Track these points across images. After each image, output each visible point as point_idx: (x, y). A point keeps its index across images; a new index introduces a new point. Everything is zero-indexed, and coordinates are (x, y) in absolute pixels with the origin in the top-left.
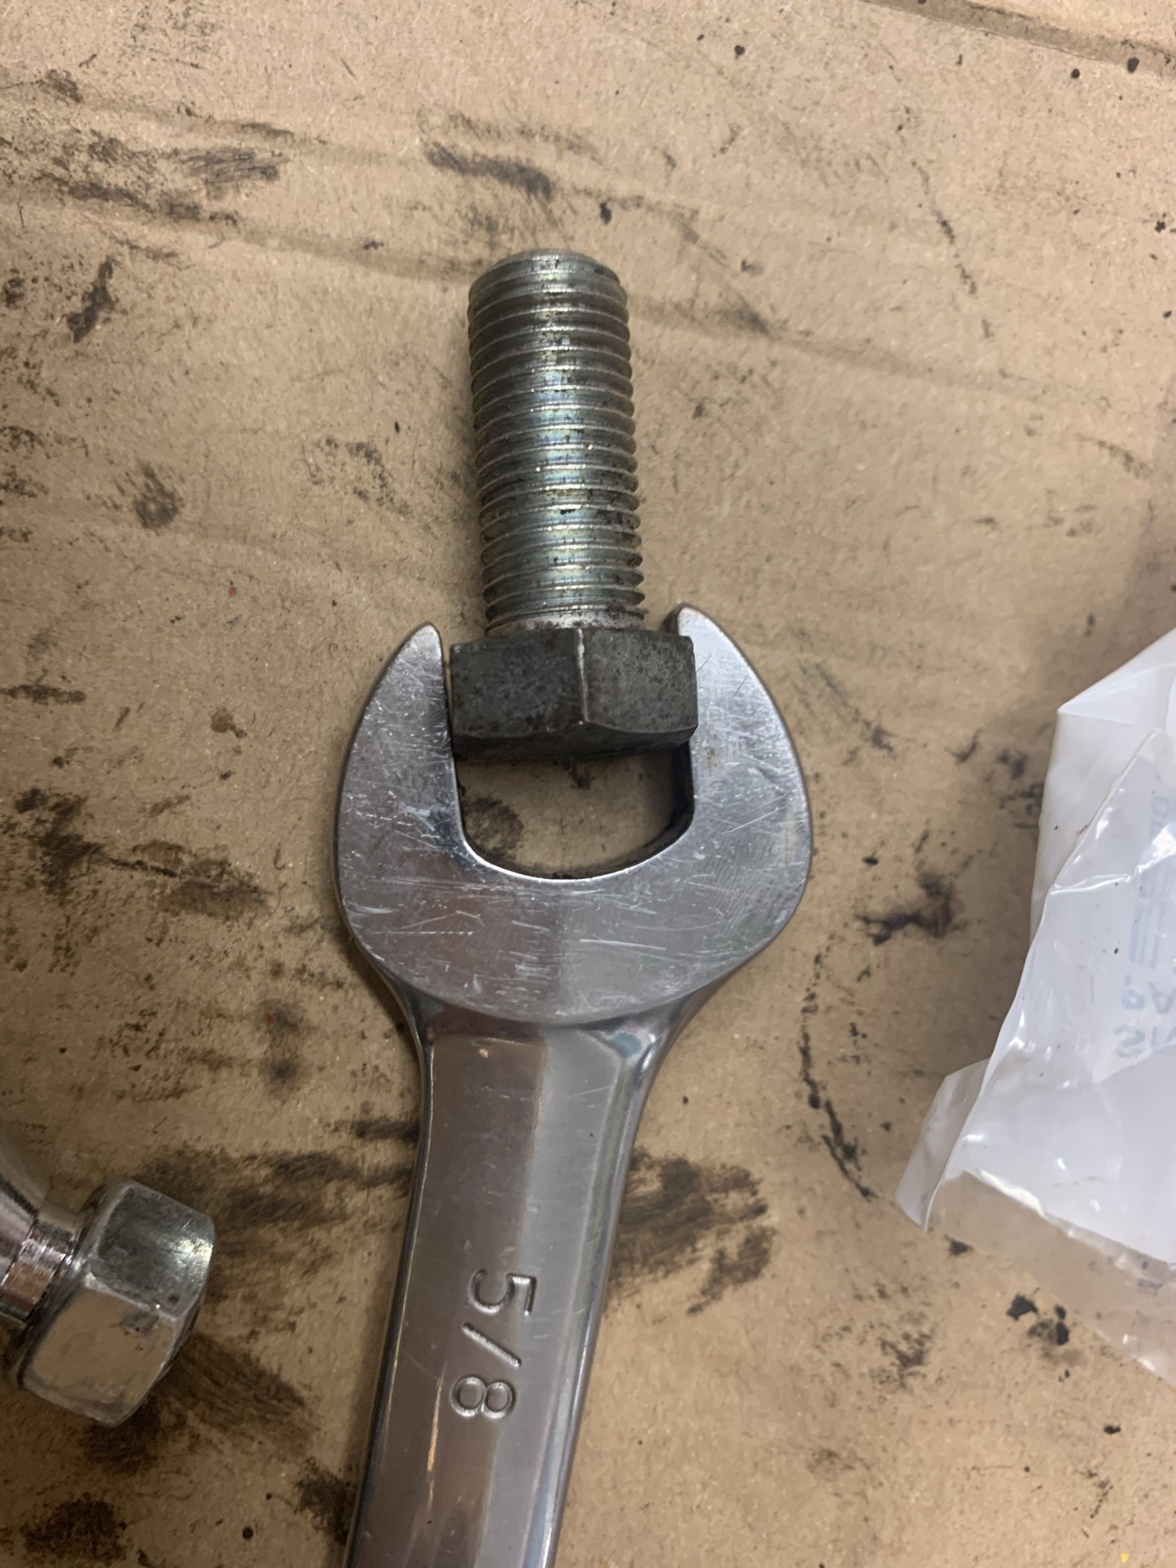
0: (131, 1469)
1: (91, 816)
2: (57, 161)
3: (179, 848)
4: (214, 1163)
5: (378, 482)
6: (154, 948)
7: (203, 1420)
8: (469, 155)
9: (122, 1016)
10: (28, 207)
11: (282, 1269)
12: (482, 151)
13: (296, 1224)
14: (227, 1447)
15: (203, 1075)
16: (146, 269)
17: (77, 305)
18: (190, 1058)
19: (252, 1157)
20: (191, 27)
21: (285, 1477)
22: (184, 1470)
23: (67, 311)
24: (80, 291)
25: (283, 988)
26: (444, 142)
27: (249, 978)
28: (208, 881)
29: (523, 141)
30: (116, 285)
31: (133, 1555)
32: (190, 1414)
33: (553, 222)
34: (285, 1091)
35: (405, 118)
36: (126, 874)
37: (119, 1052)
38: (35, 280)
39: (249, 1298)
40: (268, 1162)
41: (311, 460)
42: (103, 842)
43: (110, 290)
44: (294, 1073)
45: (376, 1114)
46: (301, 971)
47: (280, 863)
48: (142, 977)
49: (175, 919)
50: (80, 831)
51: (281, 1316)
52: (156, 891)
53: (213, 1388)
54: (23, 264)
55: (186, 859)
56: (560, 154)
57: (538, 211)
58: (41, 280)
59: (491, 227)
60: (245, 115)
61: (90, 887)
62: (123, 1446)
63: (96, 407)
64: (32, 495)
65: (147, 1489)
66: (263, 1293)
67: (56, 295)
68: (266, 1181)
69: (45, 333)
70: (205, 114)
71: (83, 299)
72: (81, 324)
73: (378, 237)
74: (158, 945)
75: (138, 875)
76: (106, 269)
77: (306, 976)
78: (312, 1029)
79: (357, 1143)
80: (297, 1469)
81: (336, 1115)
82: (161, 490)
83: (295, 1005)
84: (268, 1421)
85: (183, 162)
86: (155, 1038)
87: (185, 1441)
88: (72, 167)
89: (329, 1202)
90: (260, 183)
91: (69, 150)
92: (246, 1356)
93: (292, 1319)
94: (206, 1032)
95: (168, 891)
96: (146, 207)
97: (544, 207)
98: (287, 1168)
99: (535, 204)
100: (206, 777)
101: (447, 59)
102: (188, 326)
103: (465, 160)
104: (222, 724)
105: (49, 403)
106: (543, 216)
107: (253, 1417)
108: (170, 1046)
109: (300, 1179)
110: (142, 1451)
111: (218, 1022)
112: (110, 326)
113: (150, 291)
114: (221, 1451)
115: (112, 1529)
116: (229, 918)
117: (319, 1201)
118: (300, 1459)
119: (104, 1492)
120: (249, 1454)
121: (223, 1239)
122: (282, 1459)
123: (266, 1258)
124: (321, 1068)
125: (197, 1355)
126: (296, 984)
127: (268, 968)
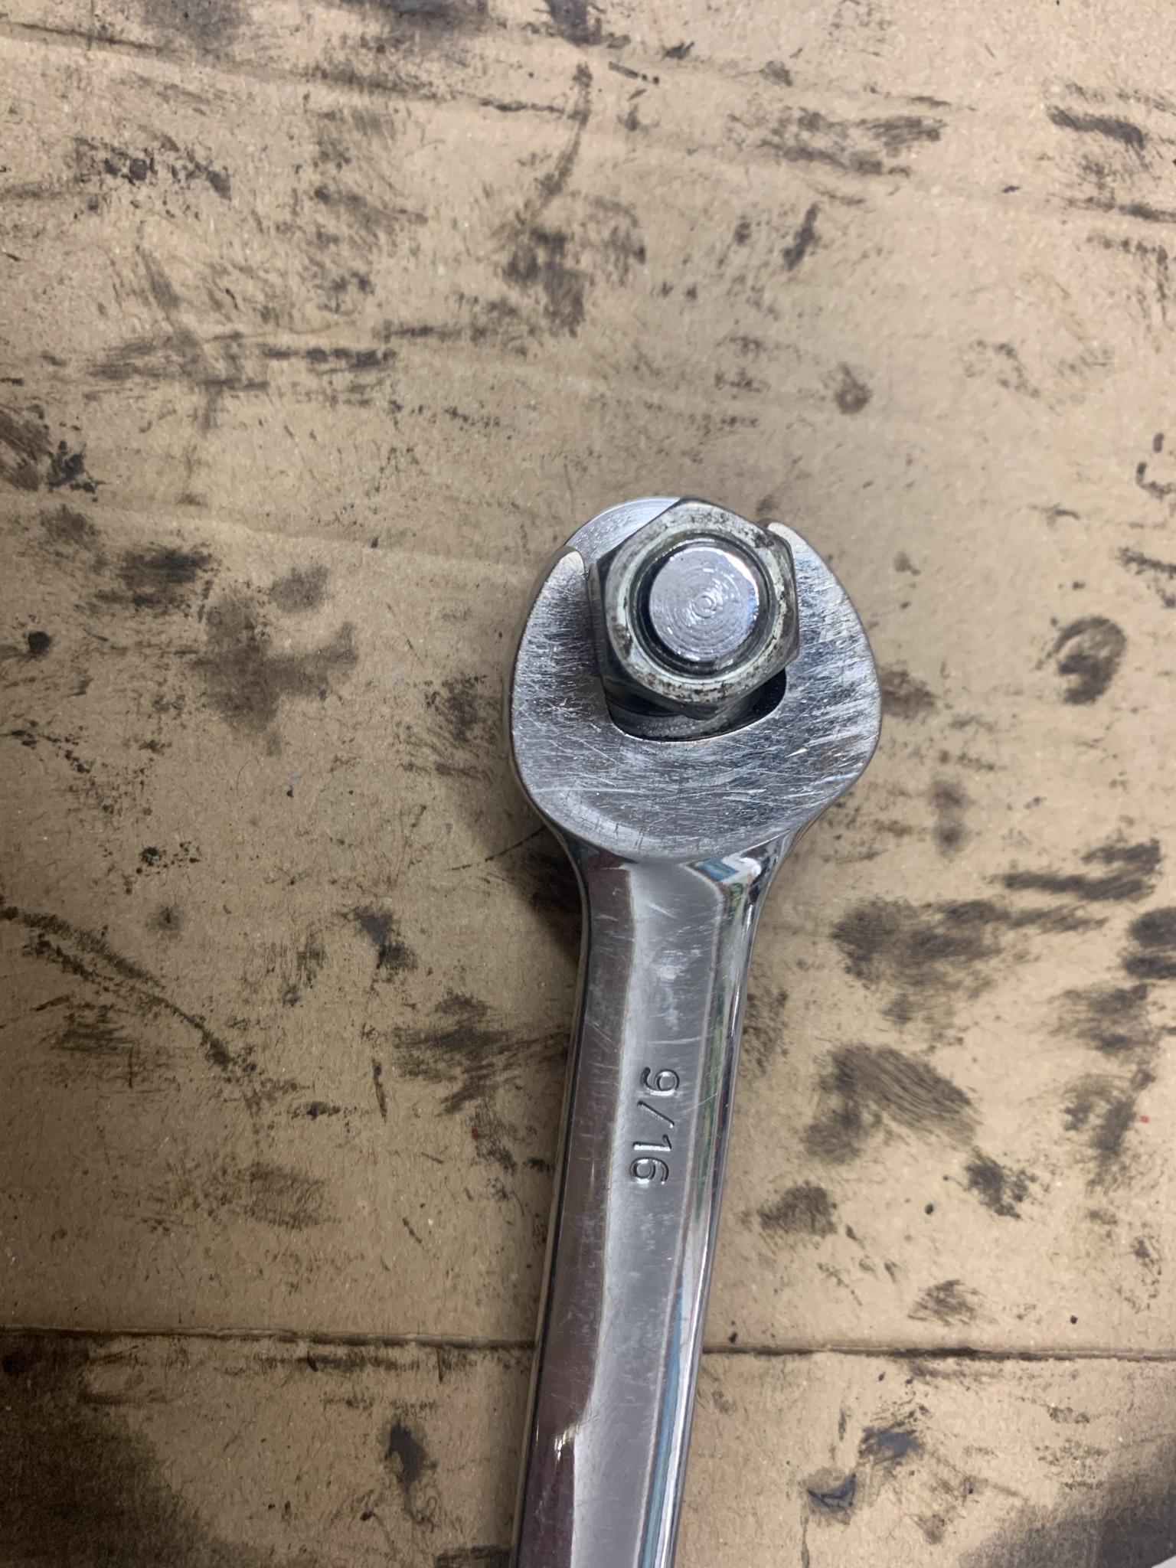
0: (840, 1160)
2: (775, 132)
4: (899, 911)
5: (1016, 374)
7: (894, 1119)
8: (1081, 115)
10: (753, 168)
11: (952, 994)
12: (1091, 111)
13: (963, 958)
14: (913, 1139)
15: (890, 841)
16: (842, 213)
17: (790, 241)
18: (880, 827)
19: (929, 905)
20: (873, 25)
21: (957, 1163)
22: (880, 1159)
23: (783, 247)
24: (792, 232)
25: (950, 772)
26: (1062, 107)
27: (922, 764)
29: (1121, 103)
30: (820, 225)
31: (842, 1230)
32: (886, 1117)
33: (1146, 167)
34: (951, 852)
35: (1033, 89)
37: (826, 825)
38: (759, 224)
39: (929, 1019)
40: (940, 908)
41: (966, 358)
43: (815, 230)
44: (957, 838)
45: (1021, 869)
46: (963, 758)
47: (946, 673)
51: (951, 1033)
53: (901, 1092)
54: (750, 212)
56: (1149, 112)
57: (1134, 157)
58: (763, 225)
59: (1099, 172)
60: (915, 91)
62: (834, 1141)
63: (806, 320)
64: (758, 390)
65: (852, 1176)
66: (938, 1014)
67: (774, 235)
68: (941, 923)
69: (766, 264)
70: (885, 91)
71: (795, 237)
72: (793, 256)
73: (1015, 183)
76: (812, 213)
77: (966, 762)
78: (973, 803)
79: (1006, 892)
80: (965, 1156)
81: (991, 871)
82: (855, 385)
83: (958, 784)
84: (944, 1118)
85: (868, 129)
86: (852, 813)
87: (880, 1136)
88: (787, 136)
89: (987, 940)
90: (927, 143)
91: (784, 123)
92: (926, 1066)
93: (961, 1035)
94: (891, 807)
96: (842, 165)
97: (1138, 154)
98: (957, 913)
99: (1132, 152)
100: (890, 607)
101: (1063, 41)
102: (873, 254)
103: (1078, 119)
104: (903, 565)
105: (770, 318)
106: (1138, 162)
107: (932, 1115)
108: (865, 819)
109: (964, 922)
110: (849, 1145)
111: (901, 799)
112: (816, 257)
113: (845, 230)
114: (908, 1144)
115: (826, 1209)
116: (907, 717)
117: (979, 939)
118: (968, 1148)
119: (819, 1179)
120: (930, 1145)
121: (907, 971)
122: (954, 1148)
123: (940, 986)
124: (979, 834)
125: (889, 1067)
126: (959, 768)
127: (937, 755)
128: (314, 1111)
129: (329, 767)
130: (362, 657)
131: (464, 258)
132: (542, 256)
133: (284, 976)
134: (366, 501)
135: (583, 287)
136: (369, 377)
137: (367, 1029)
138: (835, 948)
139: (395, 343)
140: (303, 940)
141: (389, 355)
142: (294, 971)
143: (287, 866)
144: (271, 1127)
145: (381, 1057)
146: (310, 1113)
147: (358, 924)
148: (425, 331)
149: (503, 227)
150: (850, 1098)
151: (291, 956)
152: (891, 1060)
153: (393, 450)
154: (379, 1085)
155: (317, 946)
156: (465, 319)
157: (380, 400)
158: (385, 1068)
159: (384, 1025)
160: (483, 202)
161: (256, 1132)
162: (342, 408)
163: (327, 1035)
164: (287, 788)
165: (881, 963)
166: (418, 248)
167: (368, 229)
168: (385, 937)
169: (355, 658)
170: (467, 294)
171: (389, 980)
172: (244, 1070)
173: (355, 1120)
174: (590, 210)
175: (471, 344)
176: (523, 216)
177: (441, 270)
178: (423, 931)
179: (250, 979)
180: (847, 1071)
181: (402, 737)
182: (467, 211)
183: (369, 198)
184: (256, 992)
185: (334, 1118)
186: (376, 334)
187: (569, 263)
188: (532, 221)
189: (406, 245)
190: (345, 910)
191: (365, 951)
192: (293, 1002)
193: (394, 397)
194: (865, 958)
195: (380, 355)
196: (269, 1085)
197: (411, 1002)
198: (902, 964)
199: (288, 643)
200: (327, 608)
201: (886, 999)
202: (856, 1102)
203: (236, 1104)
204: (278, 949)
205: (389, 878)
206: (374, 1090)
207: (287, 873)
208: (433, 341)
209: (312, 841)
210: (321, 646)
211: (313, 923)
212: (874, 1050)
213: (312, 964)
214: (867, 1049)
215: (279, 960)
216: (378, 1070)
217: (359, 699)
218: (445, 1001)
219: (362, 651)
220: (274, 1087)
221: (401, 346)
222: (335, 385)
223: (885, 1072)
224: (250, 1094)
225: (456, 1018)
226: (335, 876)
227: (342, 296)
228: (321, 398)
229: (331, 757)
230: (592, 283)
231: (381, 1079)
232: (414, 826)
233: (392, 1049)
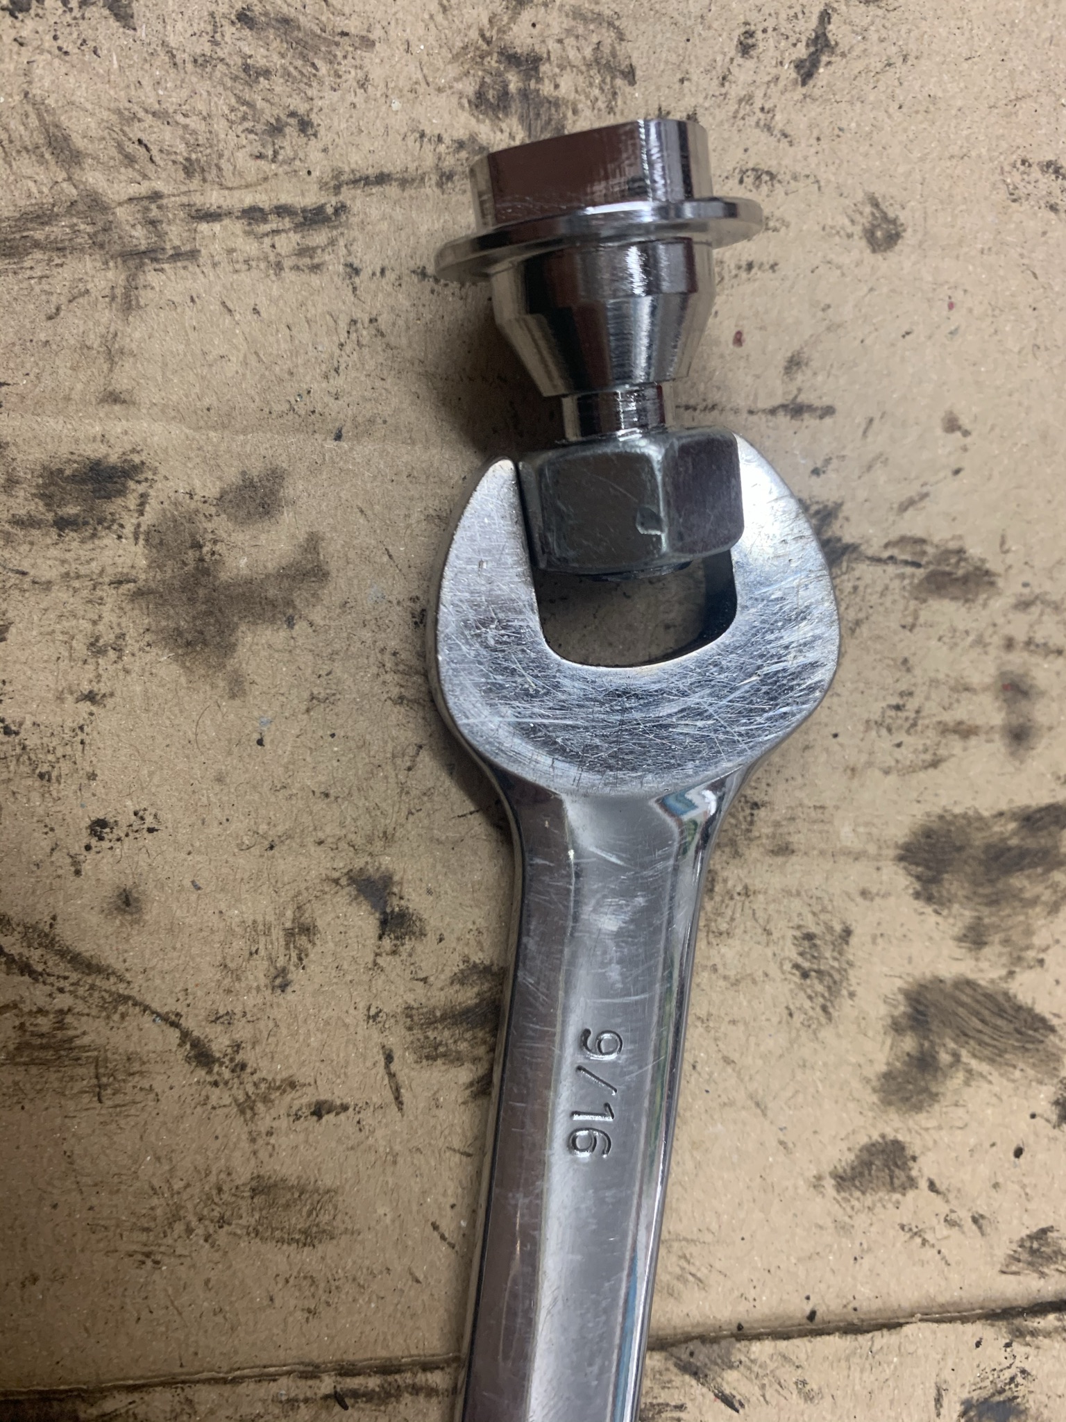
0: (918, 1108)
1: (847, 519)
3: (922, 541)
4: (969, 823)
6: (908, 633)
7: (974, 1056)
9: (884, 698)
11: (1030, 911)
13: (1039, 870)
14: (995, 1076)
15: (955, 745)
16: (860, 13)
17: (802, 52)
18: (944, 730)
19: (1001, 814)
21: (1044, 1098)
22: (961, 1102)
23: (794, 57)
24: (804, 39)
25: (1017, 660)
27: (986, 653)
28: (947, 569)
30: (835, 30)
31: (923, 1184)
32: (964, 1053)
34: (1022, 751)
36: (879, 569)
37: (884, 732)
38: (764, 31)
39: (1006, 942)
40: (1014, 816)
41: (1009, 181)
42: (859, 541)
43: (829, 35)
44: (1028, 735)
46: (1029, 643)
47: (1006, 547)
48: (900, 661)
49: (924, 606)
50: (838, 533)
51: (1031, 954)
52: (907, 582)
53: (980, 1026)
54: (754, 17)
55: (930, 550)
58: (770, 30)
61: (850, 585)
62: (911, 1087)
63: (825, 144)
64: (775, 230)
65: (932, 1123)
66: (1015, 936)
67: (783, 43)
68: (1014, 833)
69: (777, 79)
71: (808, 45)
72: (807, 71)
74: (911, 630)
75: (891, 569)
76: (825, 17)
77: (1032, 647)
78: (1042, 694)
80: (1053, 1089)
81: (1064, 769)
82: (885, 217)
83: (1026, 675)
84: (1027, 1050)
86: (913, 715)
87: (961, 1075)
92: (1006, 994)
93: (1041, 956)
94: (956, 705)
95: (916, 581)
98: (1031, 820)
100: (941, 475)
102: (899, 63)
104: (952, 425)
105: (785, 141)
107: (1015, 1048)
108: (927, 722)
109: (1040, 829)
110: (926, 1090)
111: (965, 695)
112: (832, 68)
113: (864, 33)
114: (990, 1082)
115: (905, 1163)
116: (967, 601)
117: (1056, 847)
118: (1055, 1081)
119: (896, 1131)
120: (1013, 1081)
121: (981, 890)
122: (1041, 1082)
123: (1016, 904)
124: (1050, 728)
125: (964, 998)
126: (1025, 654)
127: (1002, 642)
128: (319, 1110)
129: (303, 707)
130: (334, 573)
131: (422, 88)
132: (514, 82)
133: (270, 959)
134: (324, 385)
135: (565, 117)
136: (319, 237)
137: (373, 1011)
138: (901, 872)
139: (346, 195)
140: (289, 914)
141: (341, 209)
142: (282, 950)
143: (263, 828)
144: (270, 1134)
145: (392, 1041)
146: (313, 1114)
147: (352, 890)
148: (382, 179)
149: (465, 48)
150: (926, 1037)
151: (277, 934)
152: (969, 991)
153: (354, 322)
154: (392, 1076)
155: (306, 919)
156: (429, 161)
157: (334, 263)
158: (397, 1054)
159: (392, 1004)
160: (439, 18)
161: (253, 1140)
162: (288, 275)
163: (327, 1023)
164: (256, 736)
165: (953, 884)
166: (366, 79)
167: (304, 57)
168: (386, 902)
169: (326, 575)
170: (427, 132)
171: (394, 953)
172: (233, 1071)
173: (367, 1117)
174: (568, 23)
175: (438, 191)
176: (488, 34)
177: (396, 105)
178: (429, 892)
179: (230, 965)
180: (921, 1008)
181: (388, 665)
182: (421, 31)
183: (302, 18)
184: (239, 979)
185: (343, 1116)
186: (323, 185)
187: (547, 89)
188: (500, 39)
189: (352, 77)
190: (336, 875)
191: (364, 920)
192: (283, 987)
193: (350, 260)
194: (935, 880)
195: (330, 210)
196: (263, 1086)
197: (422, 975)
198: (976, 884)
199: (243, 562)
200: (287, 516)
201: (960, 924)
202: (931, 1041)
203: (226, 1110)
204: (261, 927)
205: (385, 833)
206: (386, 1081)
207: (264, 837)
208: (393, 190)
209: (291, 796)
210: (284, 563)
211: (299, 893)
212: (949, 982)
213: (303, 940)
214: (941, 981)
215: (262, 940)
216: (389, 1058)
217: (332, 623)
218: (462, 971)
219: (332, 567)
220: (269, 1088)
221: (354, 199)
222: (279, 250)
223: (963, 1004)
224: (241, 1098)
225: (476, 990)
226: (321, 835)
227: (279, 142)
228: (263, 265)
229: (306, 695)
230: (575, 112)
231: (394, 1067)
232: (409, 769)
233: (404, 1031)
